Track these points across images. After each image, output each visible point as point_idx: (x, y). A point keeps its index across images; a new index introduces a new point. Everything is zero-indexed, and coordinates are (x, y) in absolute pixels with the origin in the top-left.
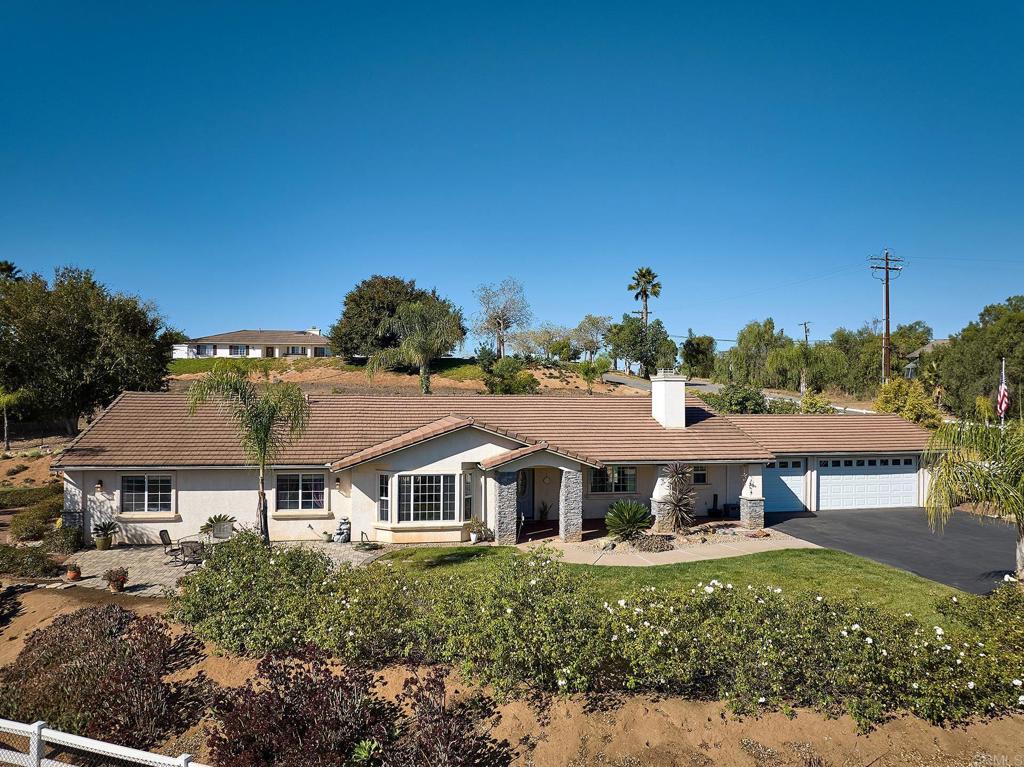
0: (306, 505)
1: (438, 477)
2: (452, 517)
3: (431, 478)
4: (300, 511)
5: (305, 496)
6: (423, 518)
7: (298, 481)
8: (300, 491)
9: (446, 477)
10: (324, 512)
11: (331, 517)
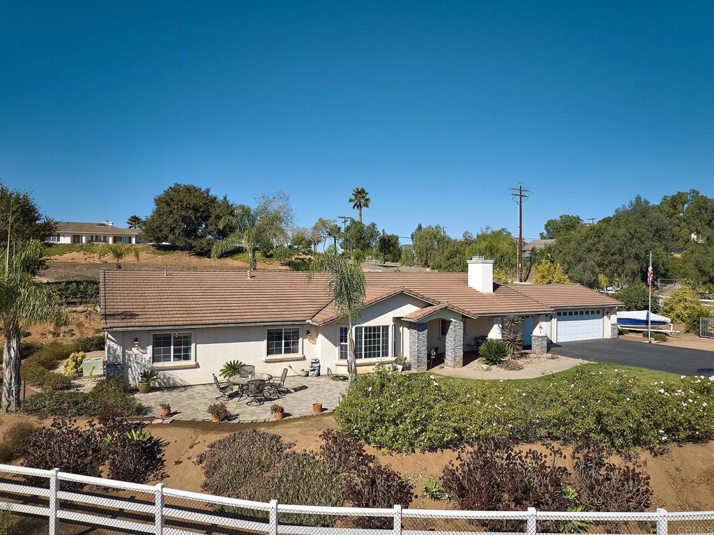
0: (287, 351)
1: (379, 327)
2: (387, 355)
3: (374, 328)
4: (283, 356)
5: (287, 344)
6: (370, 357)
7: (281, 333)
8: (283, 341)
9: (383, 327)
10: (299, 355)
11: (304, 359)
